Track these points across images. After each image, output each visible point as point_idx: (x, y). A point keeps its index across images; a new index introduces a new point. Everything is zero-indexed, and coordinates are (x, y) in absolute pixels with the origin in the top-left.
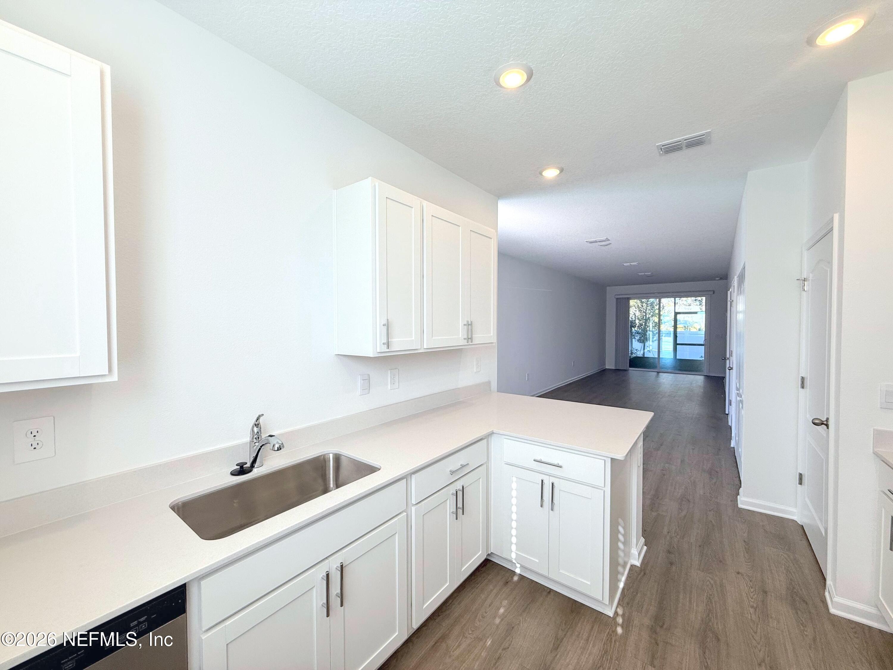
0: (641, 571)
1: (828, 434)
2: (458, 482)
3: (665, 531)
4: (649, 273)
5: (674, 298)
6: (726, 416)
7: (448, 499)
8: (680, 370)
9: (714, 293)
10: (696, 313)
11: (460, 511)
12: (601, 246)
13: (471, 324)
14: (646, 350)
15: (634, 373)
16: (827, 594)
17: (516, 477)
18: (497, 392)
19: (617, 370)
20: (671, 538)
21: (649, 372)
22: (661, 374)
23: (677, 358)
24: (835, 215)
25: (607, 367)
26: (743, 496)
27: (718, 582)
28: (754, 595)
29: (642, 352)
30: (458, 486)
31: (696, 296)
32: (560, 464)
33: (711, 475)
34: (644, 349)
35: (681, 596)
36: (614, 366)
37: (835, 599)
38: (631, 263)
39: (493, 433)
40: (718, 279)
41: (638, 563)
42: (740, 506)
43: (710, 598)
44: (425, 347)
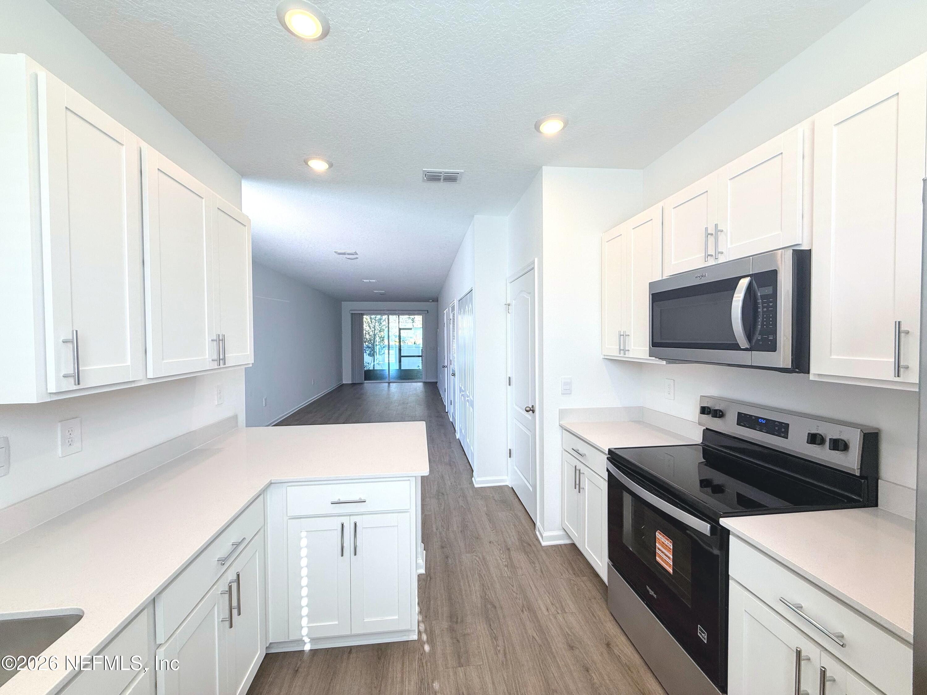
0: (427, 577)
1: (534, 418)
2: (229, 571)
3: (434, 530)
4: (383, 291)
5: (387, 316)
6: (447, 414)
7: (215, 605)
8: (402, 379)
9: (428, 312)
10: (411, 329)
11: (235, 612)
12: (348, 259)
13: (223, 340)
14: (375, 363)
15: (369, 385)
16: (537, 533)
17: (306, 531)
18: (246, 427)
19: (353, 384)
20: (440, 534)
21: (383, 383)
22: (391, 384)
23: (402, 369)
24: (535, 259)
25: (344, 382)
26: (478, 477)
27: (481, 557)
28: (503, 556)
29: (372, 364)
30: (231, 576)
31: (410, 314)
32: (363, 499)
33: (451, 466)
34: (374, 362)
35: (462, 584)
36: (351, 380)
37: (544, 534)
38: (371, 280)
39: (271, 483)
40: (431, 301)
41: (423, 571)
42: (476, 486)
43: (480, 574)
44: (150, 375)
